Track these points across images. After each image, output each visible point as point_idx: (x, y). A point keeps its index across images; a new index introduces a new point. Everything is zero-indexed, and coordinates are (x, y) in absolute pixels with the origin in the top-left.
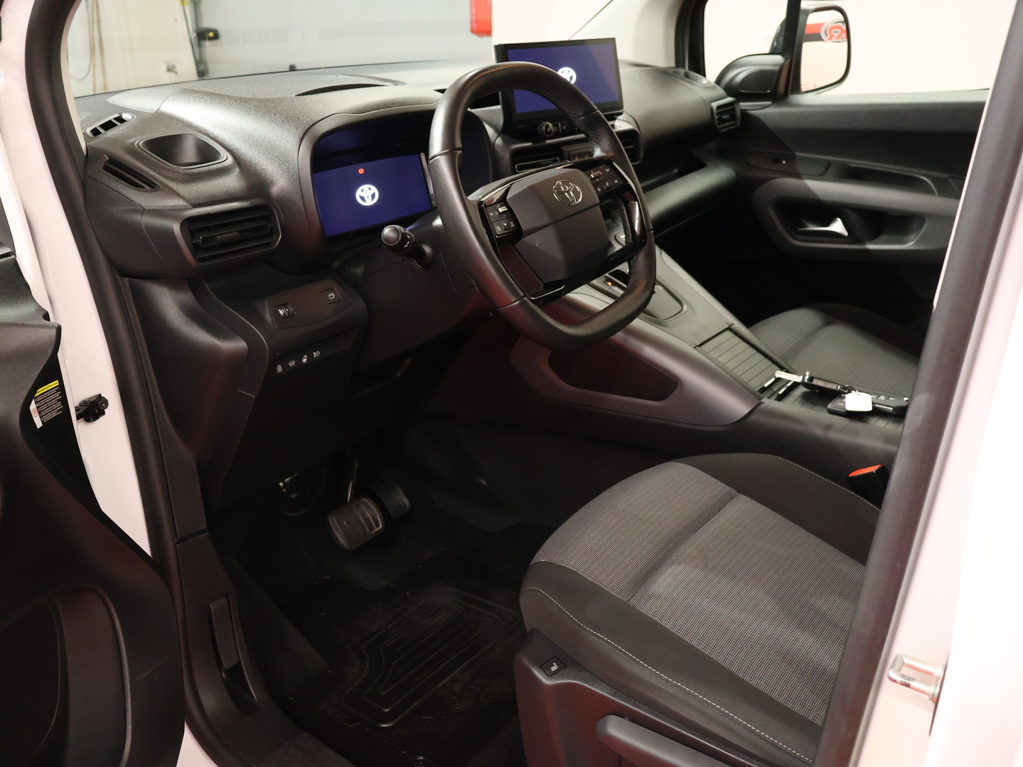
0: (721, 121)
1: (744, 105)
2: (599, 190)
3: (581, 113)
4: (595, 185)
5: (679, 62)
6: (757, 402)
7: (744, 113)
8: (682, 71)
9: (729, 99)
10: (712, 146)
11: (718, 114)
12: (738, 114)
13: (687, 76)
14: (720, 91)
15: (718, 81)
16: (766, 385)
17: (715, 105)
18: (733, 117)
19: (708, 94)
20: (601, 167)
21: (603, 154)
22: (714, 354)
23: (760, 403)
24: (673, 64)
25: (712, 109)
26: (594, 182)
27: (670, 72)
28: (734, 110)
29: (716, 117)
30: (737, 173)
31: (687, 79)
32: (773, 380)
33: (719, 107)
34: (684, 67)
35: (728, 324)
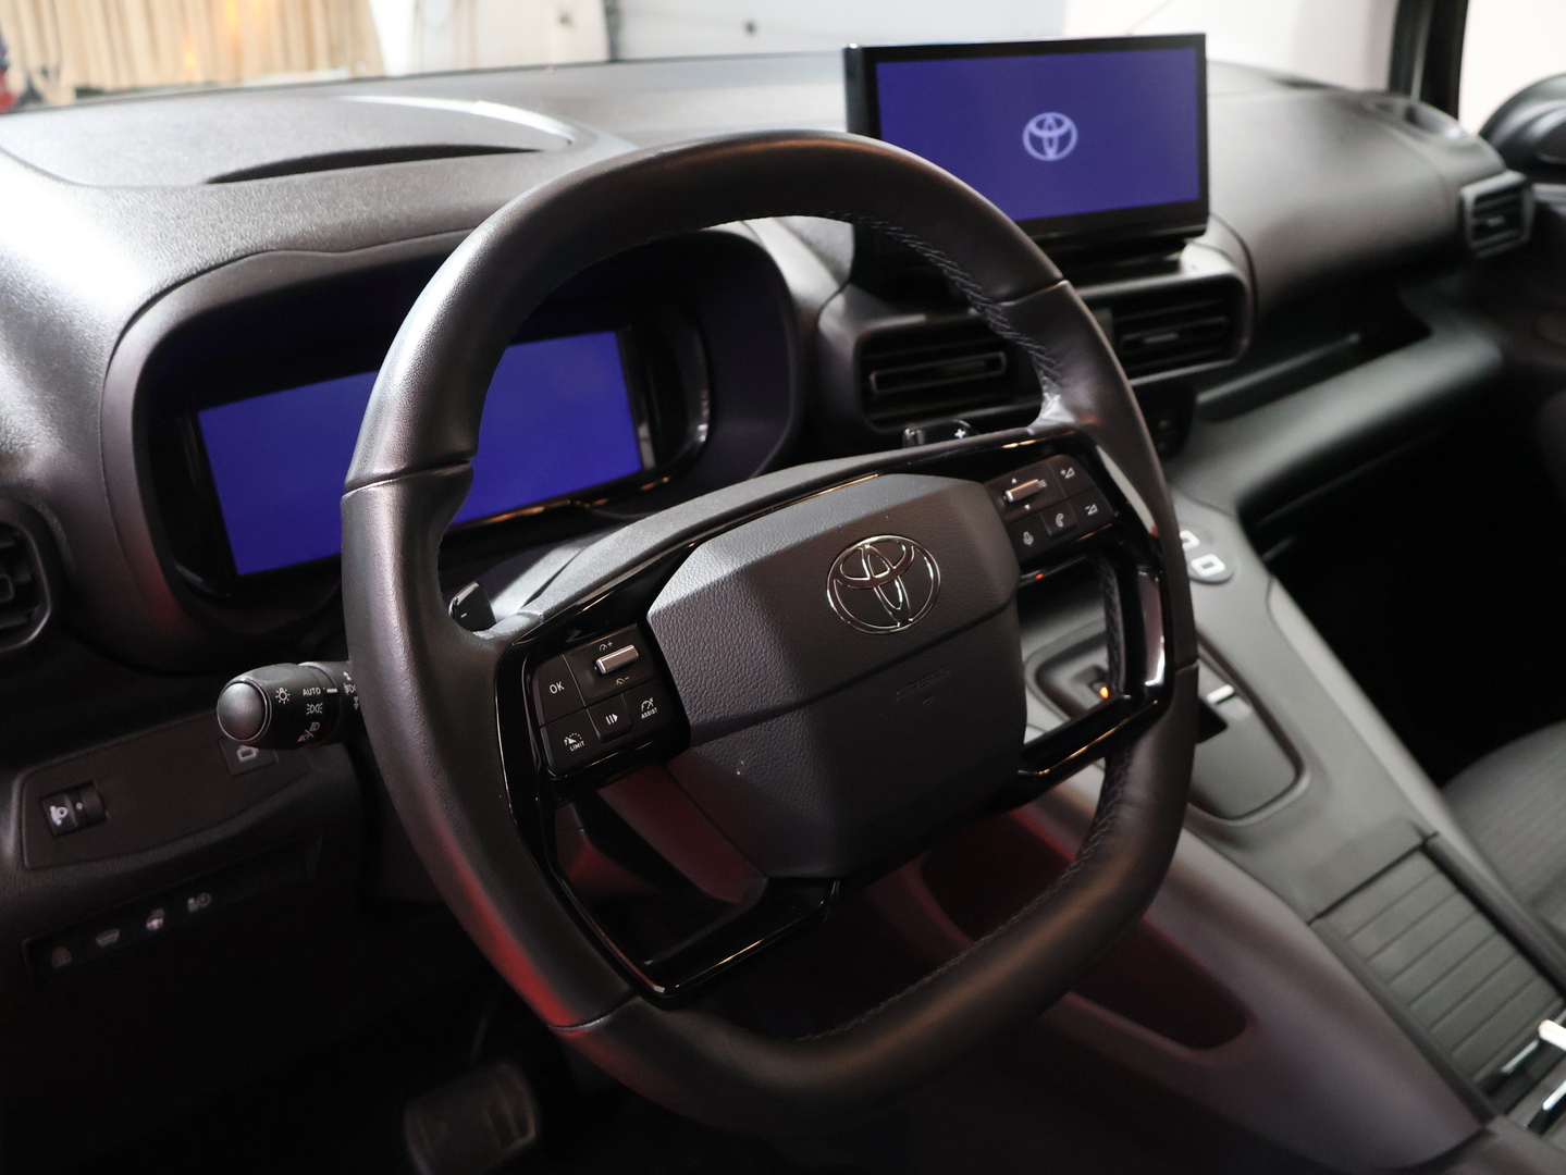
0: (1482, 230)
1: (1545, 191)
2: (1028, 540)
3: (1003, 290)
4: (1013, 531)
5: (1398, 80)
6: (1474, 1127)
7: (1544, 211)
8: (1400, 103)
9: (1511, 178)
10: (1452, 283)
11: (1477, 214)
12: (1528, 212)
13: (1411, 117)
14: (1491, 157)
15: (1487, 132)
16: (1509, 1067)
17: (1471, 193)
18: (1513, 218)
19: (1453, 166)
20: (1048, 462)
21: (1067, 418)
22: (1366, 941)
23: (1482, 1134)
24: (1380, 81)
25: (1461, 203)
26: (1015, 514)
27: (1370, 105)
28: (1517, 203)
29: (1471, 221)
30: (1504, 351)
31: (1410, 127)
32: (1533, 1046)
33: (1481, 199)
34: (1407, 91)
35: (1419, 831)
